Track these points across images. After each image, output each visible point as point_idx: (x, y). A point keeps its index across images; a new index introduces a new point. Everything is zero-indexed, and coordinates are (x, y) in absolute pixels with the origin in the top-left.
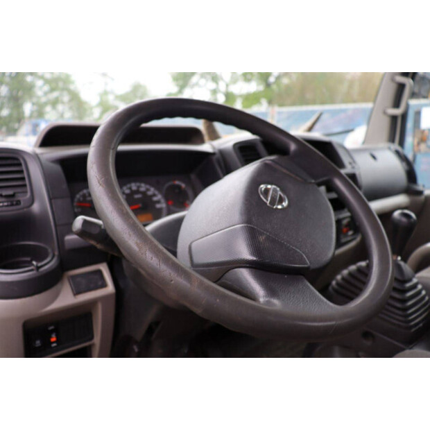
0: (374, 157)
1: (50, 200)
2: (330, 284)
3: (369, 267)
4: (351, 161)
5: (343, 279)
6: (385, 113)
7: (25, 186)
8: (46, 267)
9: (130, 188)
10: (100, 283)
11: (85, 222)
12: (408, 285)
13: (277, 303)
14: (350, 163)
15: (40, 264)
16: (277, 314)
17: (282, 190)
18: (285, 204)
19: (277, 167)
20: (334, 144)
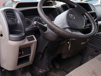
4: (94, 9)
7: (15, 17)
8: (23, 35)
9: (36, 18)
10: (33, 39)
17: (74, 15)
18: (74, 18)
19: (72, 11)
20: (89, 4)
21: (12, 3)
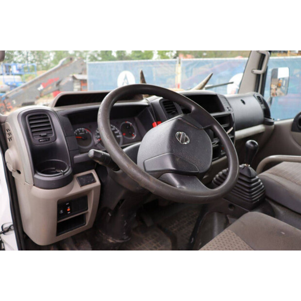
0: (244, 102)
1: (65, 137)
2: (212, 179)
3: (228, 172)
4: (228, 106)
5: (219, 176)
6: (252, 72)
7: (51, 129)
8: (67, 173)
10: (92, 180)
11: (95, 152)
12: (253, 180)
13: (184, 188)
14: (228, 108)
15: (64, 171)
16: (185, 192)
17: (187, 135)
18: (188, 141)
19: (185, 121)
20: (219, 96)
21: (73, 82)
